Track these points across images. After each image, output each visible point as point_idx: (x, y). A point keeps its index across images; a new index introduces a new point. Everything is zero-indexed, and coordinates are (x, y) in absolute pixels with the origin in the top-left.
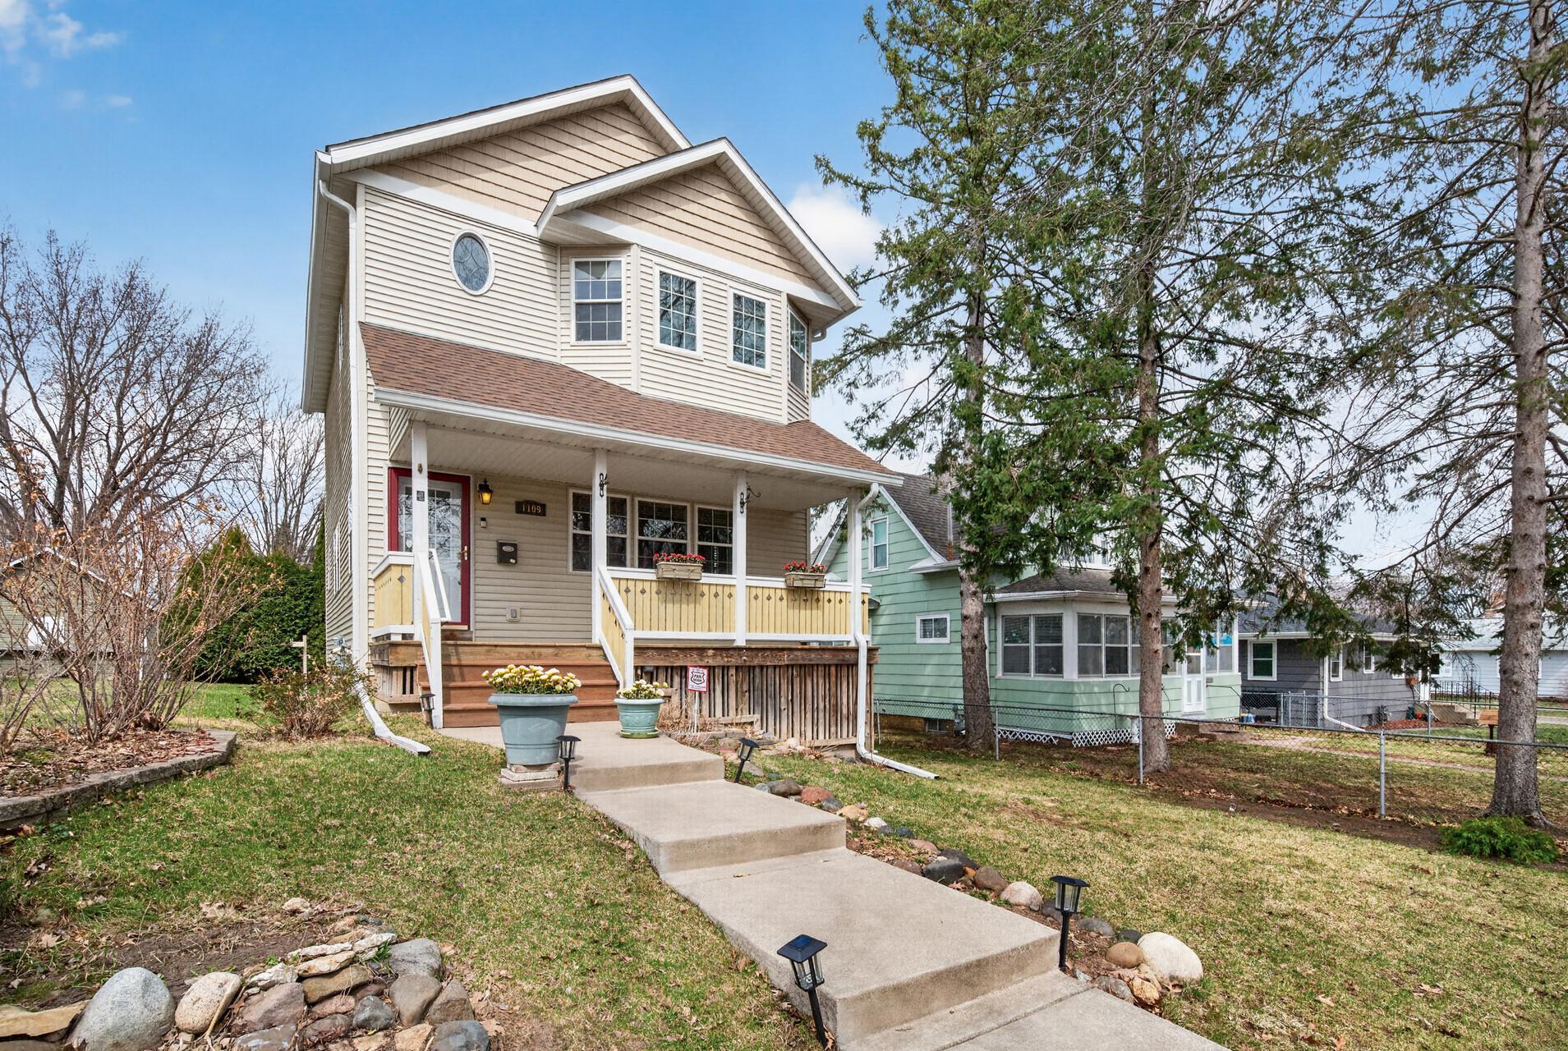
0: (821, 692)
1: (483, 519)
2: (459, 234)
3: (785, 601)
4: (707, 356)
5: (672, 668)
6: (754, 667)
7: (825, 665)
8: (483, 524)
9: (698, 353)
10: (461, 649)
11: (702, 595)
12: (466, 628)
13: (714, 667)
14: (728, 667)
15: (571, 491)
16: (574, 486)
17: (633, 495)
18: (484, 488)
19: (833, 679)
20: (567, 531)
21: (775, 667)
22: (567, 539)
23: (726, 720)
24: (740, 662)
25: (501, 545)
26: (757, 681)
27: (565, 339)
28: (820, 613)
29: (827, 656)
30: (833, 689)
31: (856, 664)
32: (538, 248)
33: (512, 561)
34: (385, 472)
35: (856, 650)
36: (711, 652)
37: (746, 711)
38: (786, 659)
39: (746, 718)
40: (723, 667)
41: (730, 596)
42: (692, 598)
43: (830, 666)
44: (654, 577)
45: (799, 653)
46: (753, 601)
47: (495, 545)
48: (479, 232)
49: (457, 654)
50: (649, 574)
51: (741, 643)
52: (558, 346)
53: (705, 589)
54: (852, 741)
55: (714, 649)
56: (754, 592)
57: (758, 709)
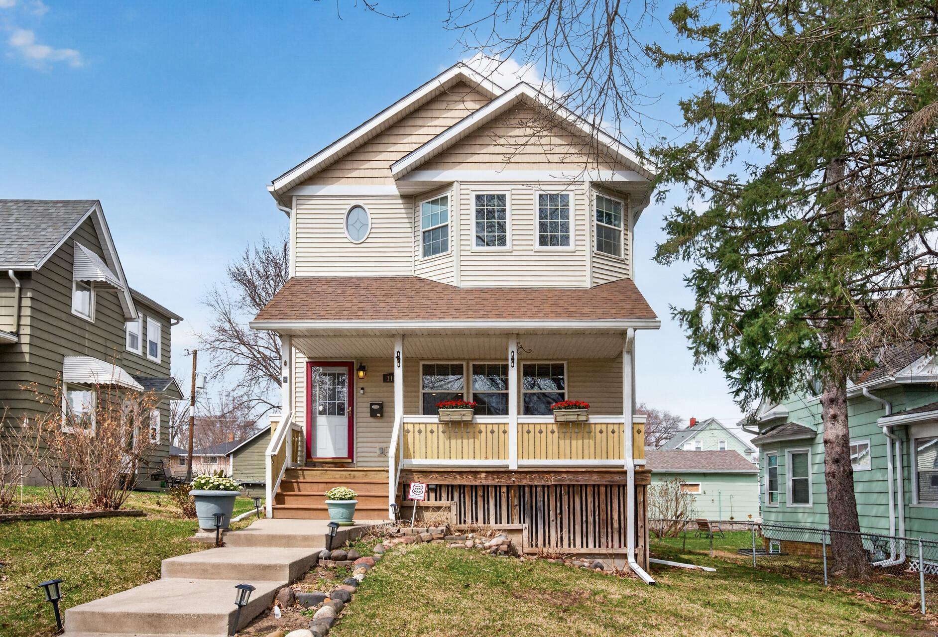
0: (590, 506)
1: (362, 389)
2: (349, 207)
3: (556, 434)
4: (515, 248)
5: (452, 486)
6: (524, 486)
7: (594, 486)
8: (362, 392)
9: (508, 247)
11: (480, 432)
12: (350, 461)
13: (488, 486)
14: (500, 486)
15: (422, 363)
16: (423, 359)
17: (468, 361)
18: (362, 368)
19: (603, 497)
20: (418, 392)
21: (543, 486)
22: (418, 397)
23: (499, 526)
24: (509, 482)
25: (372, 404)
26: (527, 496)
27: (417, 258)
28: (592, 442)
29: (595, 477)
30: (603, 506)
31: (625, 486)
32: (400, 201)
33: (379, 415)
34: (305, 365)
35: (625, 473)
36: (483, 475)
37: (516, 520)
38: (552, 480)
39: (516, 525)
40: (496, 487)
41: (505, 432)
42: (471, 434)
43: (599, 486)
44: (437, 421)
45: (565, 476)
46: (526, 434)
47: (369, 405)
48: (360, 202)
50: (434, 419)
51: (513, 467)
52: (412, 264)
53: (483, 428)
54: (622, 551)
55: (486, 472)
56: (526, 428)
57: (528, 520)
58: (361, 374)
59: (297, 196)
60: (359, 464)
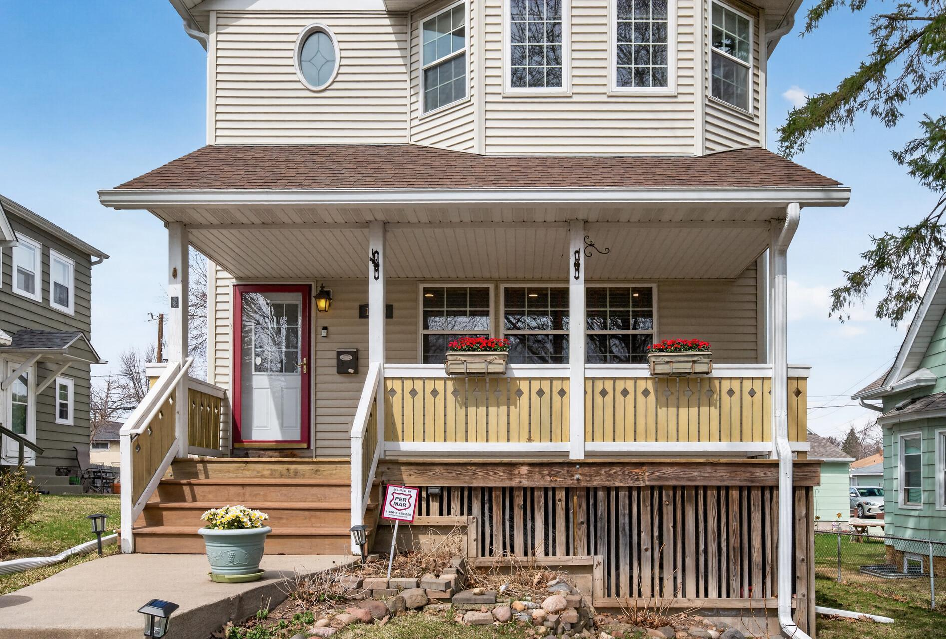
0: (712, 524)
1: (325, 328)
2: (302, 32)
3: (652, 397)
4: (577, 90)
5: (470, 489)
6: (596, 489)
7: (719, 488)
8: (324, 333)
9: (566, 88)
10: (209, 466)
11: (520, 393)
12: (305, 446)
13: (533, 489)
14: (554, 489)
15: (422, 286)
16: (424, 280)
17: (497, 282)
18: (324, 294)
19: (734, 508)
20: (416, 333)
21: (630, 489)
22: (415, 341)
23: (551, 560)
24: (570, 483)
25: (339, 354)
26: (601, 508)
27: (414, 115)
28: (714, 412)
29: (722, 473)
30: (734, 524)
31: (774, 488)
32: (387, 22)
33: (351, 371)
34: (230, 290)
35: (776, 465)
36: (524, 470)
37: (582, 544)
38: (646, 478)
39: (581, 559)
40: (546, 490)
41: (562, 393)
42: (503, 399)
43: (727, 488)
44: (443, 374)
45: (669, 470)
46: (599, 399)
47: (334, 354)
48: (323, 23)
49: (206, 472)
51: (577, 455)
52: (407, 125)
53: (524, 386)
54: (771, 604)
55: (530, 465)
56: (599, 386)
57: (602, 549)
58: (322, 303)
59: (218, 12)
60: (319, 452)
